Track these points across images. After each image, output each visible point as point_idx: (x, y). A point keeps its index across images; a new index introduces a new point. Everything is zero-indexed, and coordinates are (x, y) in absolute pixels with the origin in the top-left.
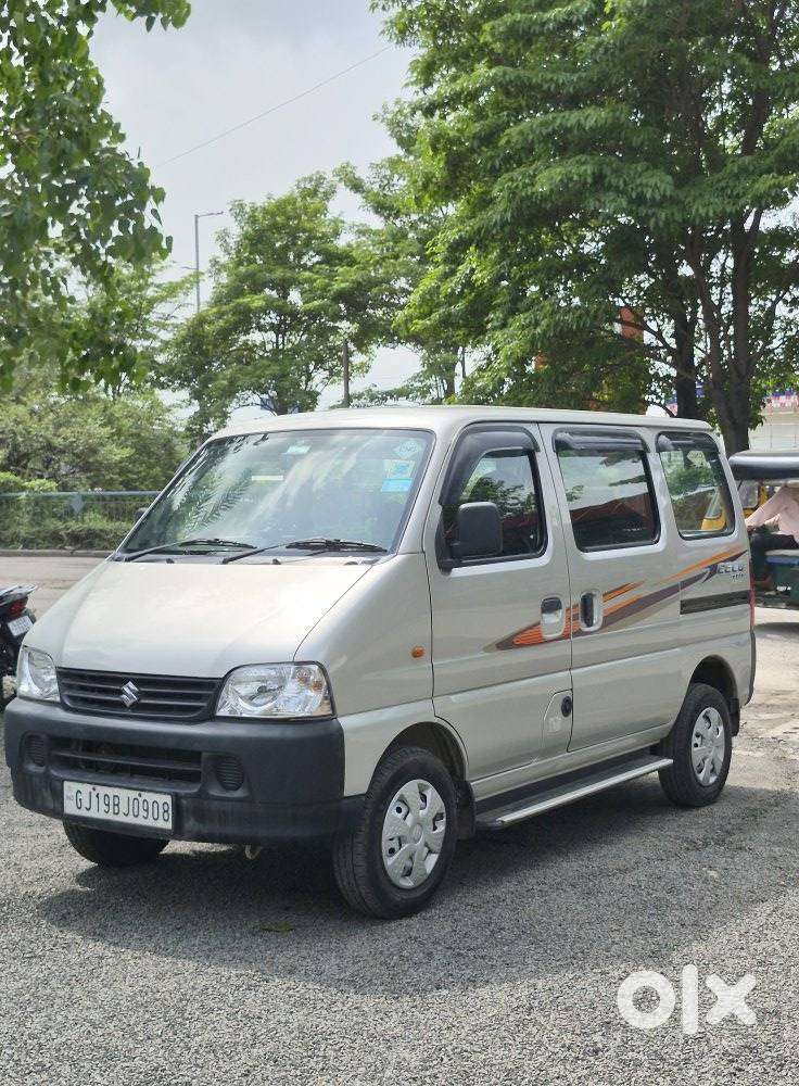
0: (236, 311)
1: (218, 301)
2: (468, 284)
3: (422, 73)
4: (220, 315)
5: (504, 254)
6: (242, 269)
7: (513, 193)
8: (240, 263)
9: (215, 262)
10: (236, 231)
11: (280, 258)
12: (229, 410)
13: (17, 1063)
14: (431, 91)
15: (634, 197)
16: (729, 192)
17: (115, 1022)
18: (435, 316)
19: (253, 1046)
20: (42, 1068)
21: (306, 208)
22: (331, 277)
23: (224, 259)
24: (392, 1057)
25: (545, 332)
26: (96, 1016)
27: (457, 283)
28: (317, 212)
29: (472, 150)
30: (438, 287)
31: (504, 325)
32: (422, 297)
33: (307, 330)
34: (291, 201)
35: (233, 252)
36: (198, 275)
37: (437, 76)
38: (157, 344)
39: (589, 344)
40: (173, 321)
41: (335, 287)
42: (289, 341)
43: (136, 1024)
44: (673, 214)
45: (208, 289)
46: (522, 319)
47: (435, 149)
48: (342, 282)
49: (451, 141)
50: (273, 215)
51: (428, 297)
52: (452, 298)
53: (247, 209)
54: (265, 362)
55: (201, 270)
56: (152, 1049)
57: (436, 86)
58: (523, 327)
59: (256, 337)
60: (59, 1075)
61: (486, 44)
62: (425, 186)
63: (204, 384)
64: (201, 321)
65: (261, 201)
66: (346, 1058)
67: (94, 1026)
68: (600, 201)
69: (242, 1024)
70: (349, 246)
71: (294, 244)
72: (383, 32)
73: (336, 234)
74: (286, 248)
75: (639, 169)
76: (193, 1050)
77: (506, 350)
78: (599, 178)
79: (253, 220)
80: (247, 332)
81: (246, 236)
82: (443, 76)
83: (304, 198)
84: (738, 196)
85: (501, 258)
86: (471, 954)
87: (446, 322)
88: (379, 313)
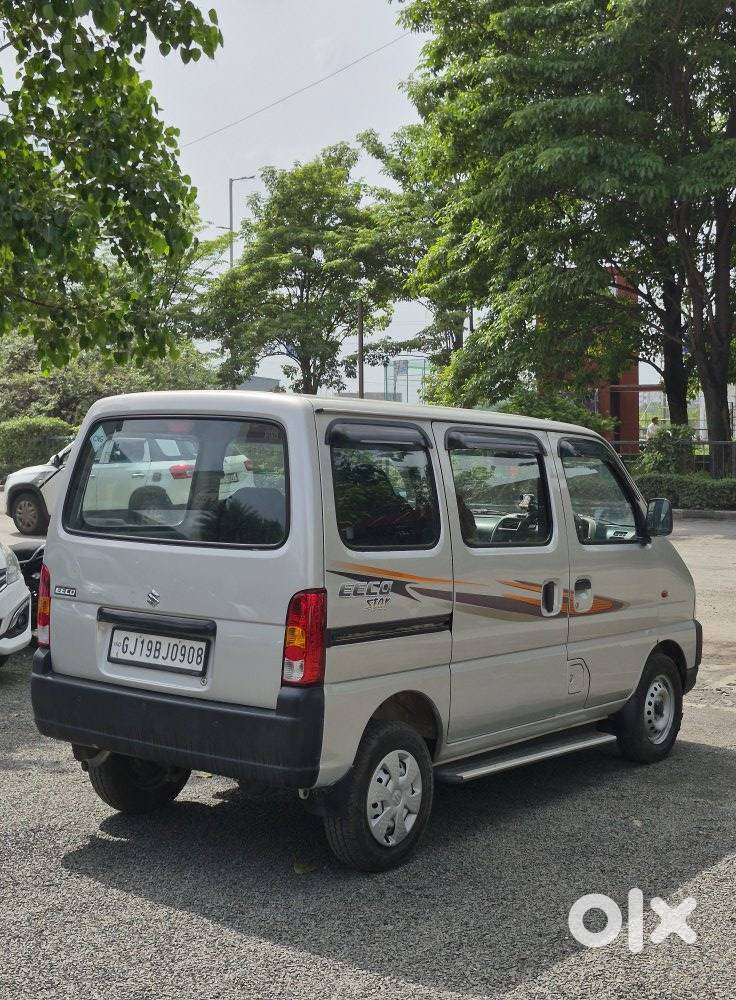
0: (265, 268)
1: (250, 259)
2: (473, 251)
3: (434, 56)
4: (250, 272)
5: (506, 223)
6: (271, 230)
7: (515, 170)
8: (269, 225)
9: (246, 224)
10: (266, 194)
11: (305, 220)
12: (258, 358)
13: (32, 980)
14: (441, 73)
15: (627, 176)
16: (714, 171)
17: (114, 947)
18: (443, 280)
19: (225, 971)
20: (52, 985)
21: (330, 174)
22: (353, 237)
23: (254, 221)
24: (339, 984)
25: (540, 297)
26: (99, 940)
27: (463, 250)
28: (341, 178)
29: (477, 132)
30: (446, 254)
31: (504, 289)
32: (431, 263)
33: (329, 285)
34: (316, 169)
35: (263, 214)
36: (232, 235)
37: (447, 59)
38: (194, 297)
39: (582, 306)
40: (208, 276)
41: (356, 247)
42: (313, 295)
43: (132, 948)
44: (661, 192)
45: (240, 249)
46: (521, 283)
47: (443, 131)
48: (361, 242)
49: (458, 124)
50: (300, 181)
51: (437, 262)
52: (459, 263)
53: (277, 175)
54: (291, 315)
55: (234, 230)
56: (142, 972)
57: (445, 68)
58: (521, 292)
59: (283, 291)
60: (64, 992)
61: (494, 32)
62: (434, 164)
63: (236, 334)
64: (234, 277)
65: (289, 168)
66: (301, 984)
67: (96, 948)
68: (594, 180)
69: (218, 952)
70: (368, 209)
71: (319, 207)
72: (399, 22)
73: (357, 198)
74: (311, 211)
75: (632, 149)
76: (175, 974)
77: (507, 311)
78: (594, 159)
79: (281, 185)
80: (274, 287)
81: (275, 201)
82: (452, 60)
83: (328, 165)
84: (722, 176)
85: (504, 227)
86: (418, 893)
87: (453, 284)
88: (395, 270)
